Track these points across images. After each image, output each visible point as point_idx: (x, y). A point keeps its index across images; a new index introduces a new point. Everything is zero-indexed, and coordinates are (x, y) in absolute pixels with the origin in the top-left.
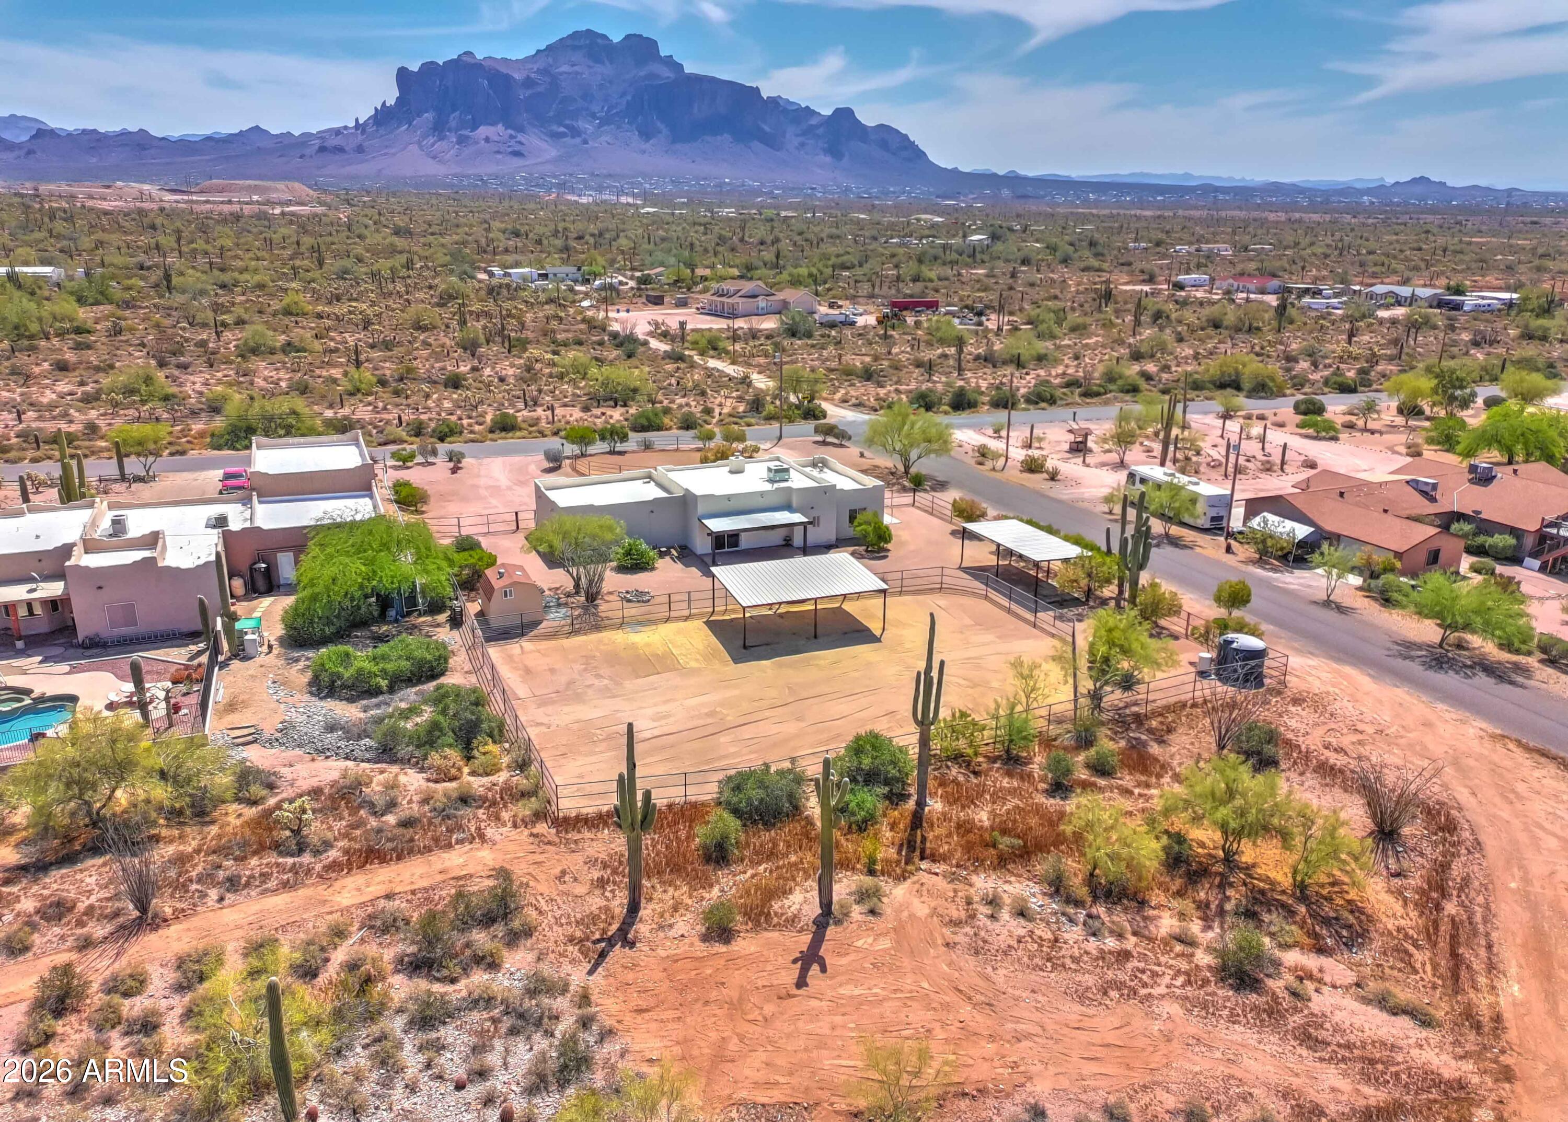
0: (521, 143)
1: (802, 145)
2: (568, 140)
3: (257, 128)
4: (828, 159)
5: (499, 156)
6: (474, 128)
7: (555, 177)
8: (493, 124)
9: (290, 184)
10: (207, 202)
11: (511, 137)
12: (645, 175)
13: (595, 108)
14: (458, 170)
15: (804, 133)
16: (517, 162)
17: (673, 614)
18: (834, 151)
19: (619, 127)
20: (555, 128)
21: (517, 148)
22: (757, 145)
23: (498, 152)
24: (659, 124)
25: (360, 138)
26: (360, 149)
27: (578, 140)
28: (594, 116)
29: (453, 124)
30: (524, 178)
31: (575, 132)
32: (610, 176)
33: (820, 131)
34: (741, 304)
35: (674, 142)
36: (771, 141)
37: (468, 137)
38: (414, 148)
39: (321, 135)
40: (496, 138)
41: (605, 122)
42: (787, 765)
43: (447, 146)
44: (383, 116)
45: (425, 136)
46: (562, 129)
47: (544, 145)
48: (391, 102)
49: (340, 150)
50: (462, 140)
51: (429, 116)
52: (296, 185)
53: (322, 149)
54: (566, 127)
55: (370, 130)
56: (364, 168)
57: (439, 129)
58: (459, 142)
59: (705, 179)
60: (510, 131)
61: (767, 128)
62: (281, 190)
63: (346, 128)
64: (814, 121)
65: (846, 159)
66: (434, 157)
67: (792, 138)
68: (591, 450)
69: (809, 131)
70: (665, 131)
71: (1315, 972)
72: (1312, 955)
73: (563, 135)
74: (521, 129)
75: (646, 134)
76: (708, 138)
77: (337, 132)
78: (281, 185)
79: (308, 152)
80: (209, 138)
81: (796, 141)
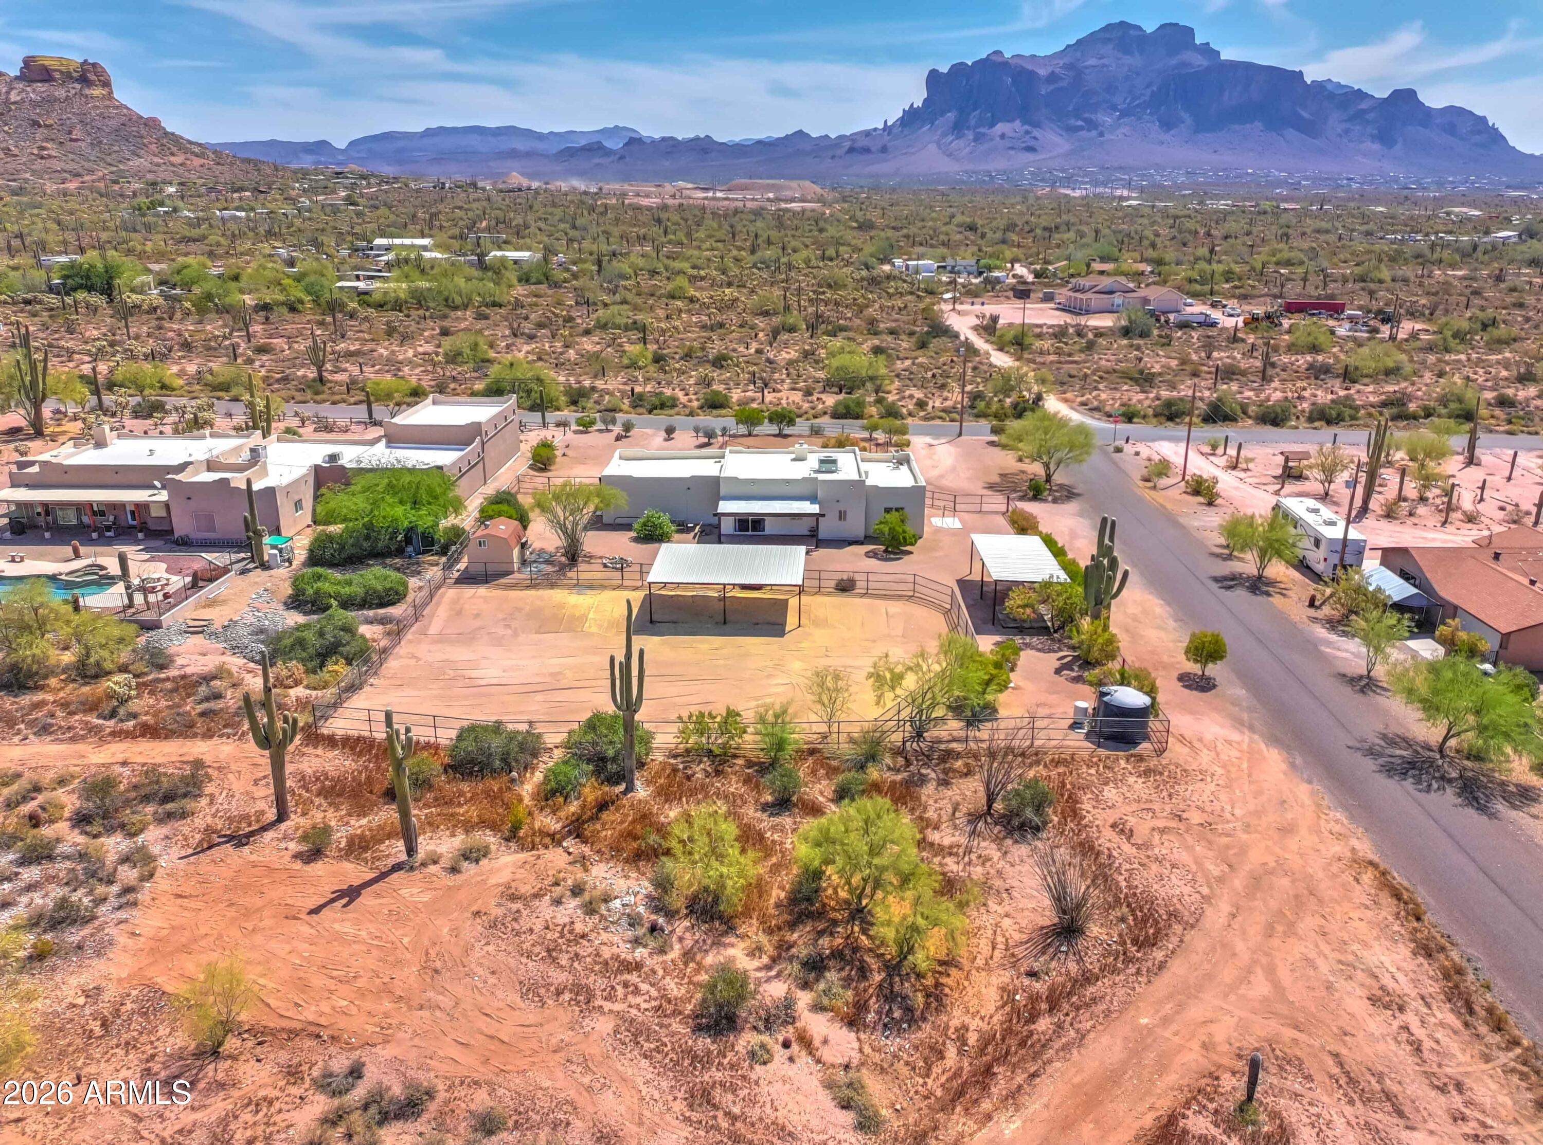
0: (1035, 138)
1: (1347, 131)
2: (1083, 133)
3: (801, 132)
4: (1376, 146)
5: (1012, 152)
6: (992, 125)
7: (1063, 171)
8: (1011, 121)
9: (802, 183)
10: (726, 199)
11: (1027, 132)
12: (1159, 167)
13: (1118, 99)
14: (970, 167)
15: (1351, 119)
16: (1031, 157)
17: (626, 583)
18: (1385, 137)
19: (1139, 119)
20: (1072, 122)
21: (1032, 143)
22: (1291, 133)
23: (1012, 148)
24: (1183, 114)
25: (886, 138)
26: (884, 149)
27: (1094, 133)
28: (1114, 108)
29: (973, 122)
30: (1032, 173)
31: (1091, 125)
32: (1121, 168)
33: (1371, 116)
34: (1095, 300)
35: (1197, 131)
36: (1309, 128)
37: (984, 134)
38: (932, 147)
39: (853, 138)
40: (1013, 135)
41: (1124, 114)
42: (524, 727)
43: (963, 145)
44: (911, 117)
45: (944, 135)
46: (1080, 123)
47: (1057, 139)
48: (918, 103)
49: (867, 150)
50: (978, 138)
51: (951, 116)
52: (807, 183)
53: (851, 150)
54: (1085, 120)
55: (895, 131)
56: (885, 167)
57: (958, 128)
58: (975, 140)
59: (1225, 170)
60: (1027, 127)
61: (1305, 114)
62: (794, 188)
63: (875, 129)
64: (1364, 105)
65: (1398, 146)
66: (949, 155)
67: (1335, 122)
68: (757, 430)
69: (1359, 116)
70: (1188, 119)
71: (817, 1043)
72: (838, 1025)
73: (1081, 128)
74: (1037, 125)
75: (1167, 125)
76: (1236, 127)
77: (867, 134)
78: (794, 184)
79: (839, 152)
80: (759, 142)
81: (1340, 128)
